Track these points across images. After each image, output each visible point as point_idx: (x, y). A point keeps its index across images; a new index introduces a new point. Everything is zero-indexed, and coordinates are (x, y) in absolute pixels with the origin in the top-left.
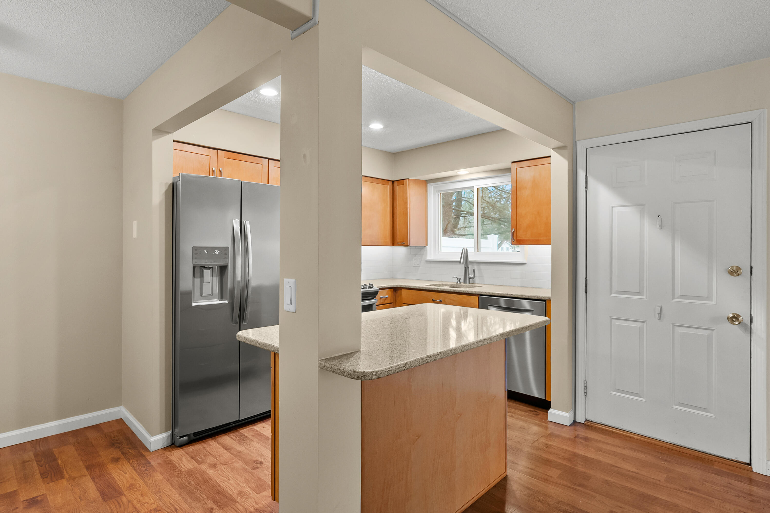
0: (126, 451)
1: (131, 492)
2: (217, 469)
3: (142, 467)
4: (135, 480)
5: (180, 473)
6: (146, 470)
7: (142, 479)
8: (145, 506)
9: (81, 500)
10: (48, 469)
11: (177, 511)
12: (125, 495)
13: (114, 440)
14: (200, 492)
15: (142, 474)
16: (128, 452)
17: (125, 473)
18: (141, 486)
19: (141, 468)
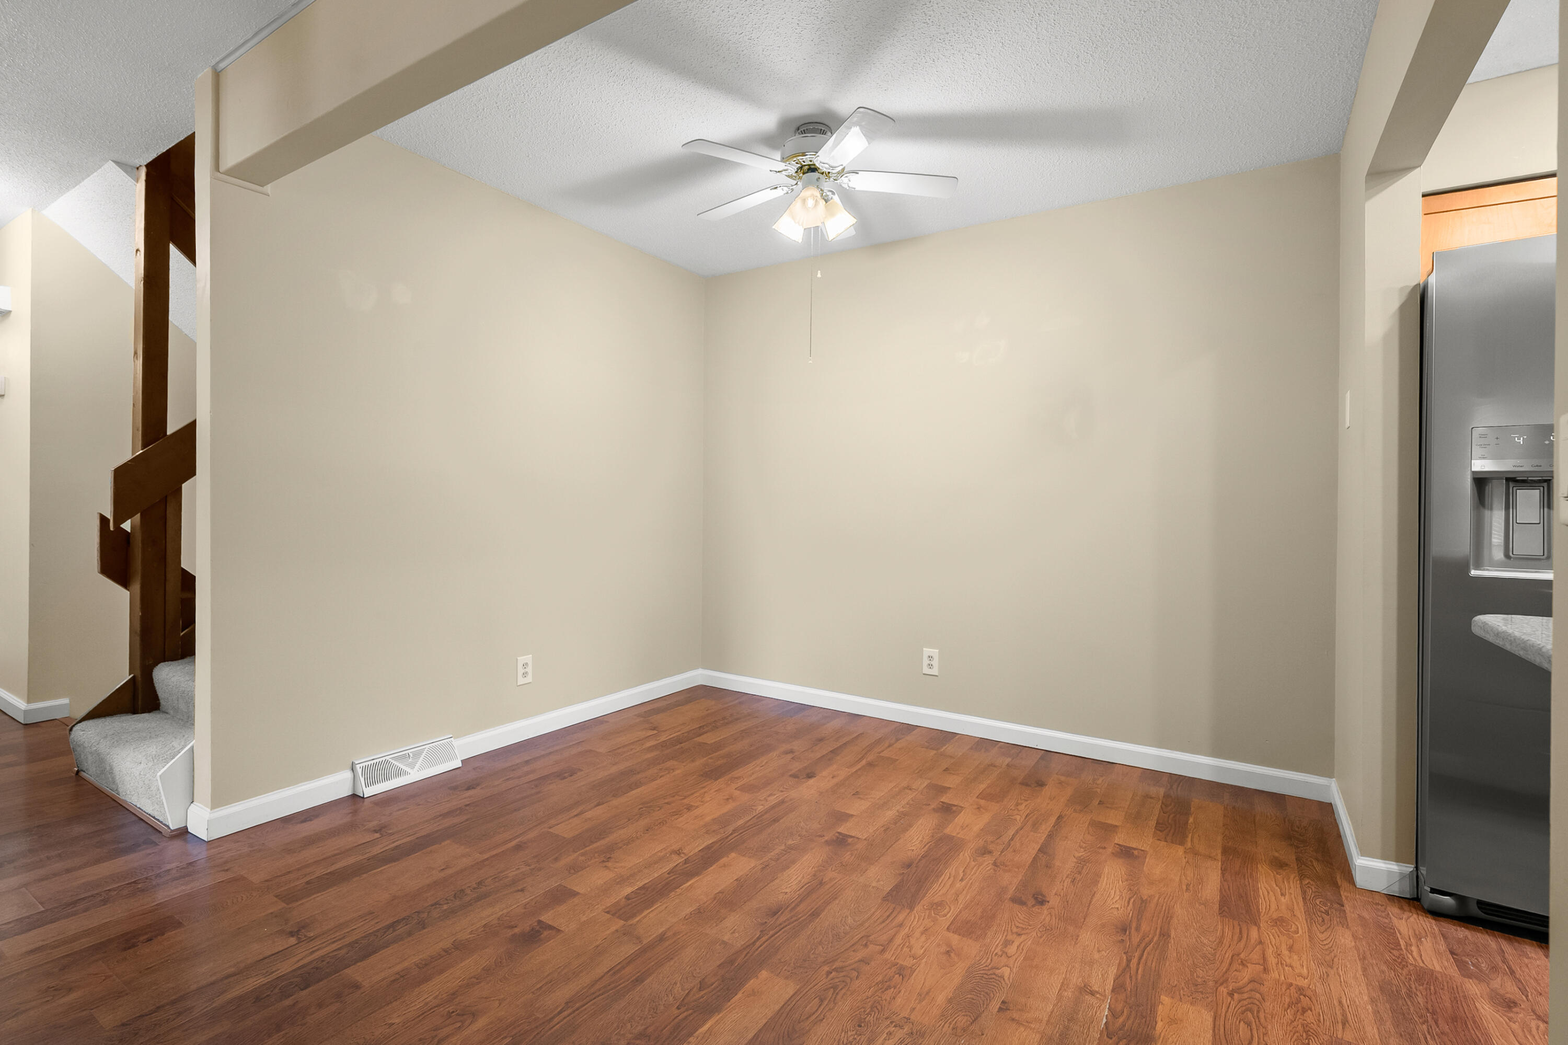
0: (1307, 859)
1: (1273, 931)
2: (1511, 1015)
3: (1322, 903)
4: (1295, 916)
5: (1401, 963)
6: (1327, 913)
7: (1309, 922)
8: (1284, 969)
9: (1187, 889)
10: (1170, 821)
11: (1347, 1025)
12: (1259, 928)
13: (1296, 831)
14: (1428, 1029)
15: (1315, 914)
16: (1310, 863)
17: (1282, 894)
18: (1298, 933)
19: (1318, 903)
